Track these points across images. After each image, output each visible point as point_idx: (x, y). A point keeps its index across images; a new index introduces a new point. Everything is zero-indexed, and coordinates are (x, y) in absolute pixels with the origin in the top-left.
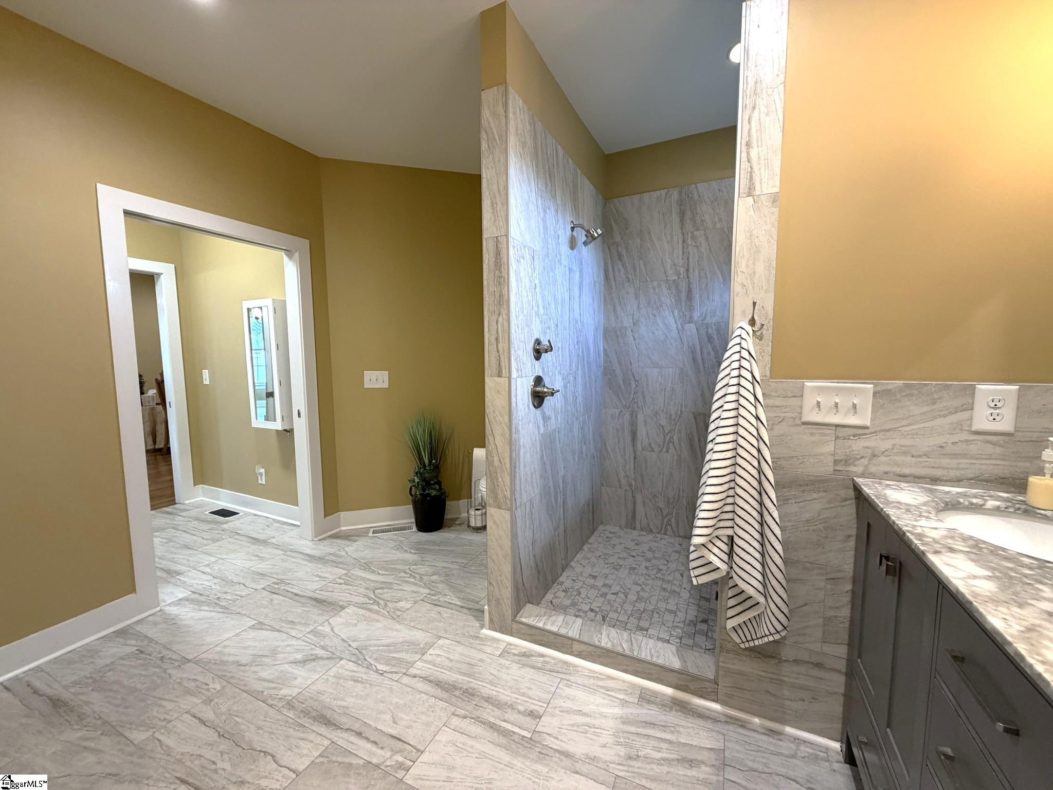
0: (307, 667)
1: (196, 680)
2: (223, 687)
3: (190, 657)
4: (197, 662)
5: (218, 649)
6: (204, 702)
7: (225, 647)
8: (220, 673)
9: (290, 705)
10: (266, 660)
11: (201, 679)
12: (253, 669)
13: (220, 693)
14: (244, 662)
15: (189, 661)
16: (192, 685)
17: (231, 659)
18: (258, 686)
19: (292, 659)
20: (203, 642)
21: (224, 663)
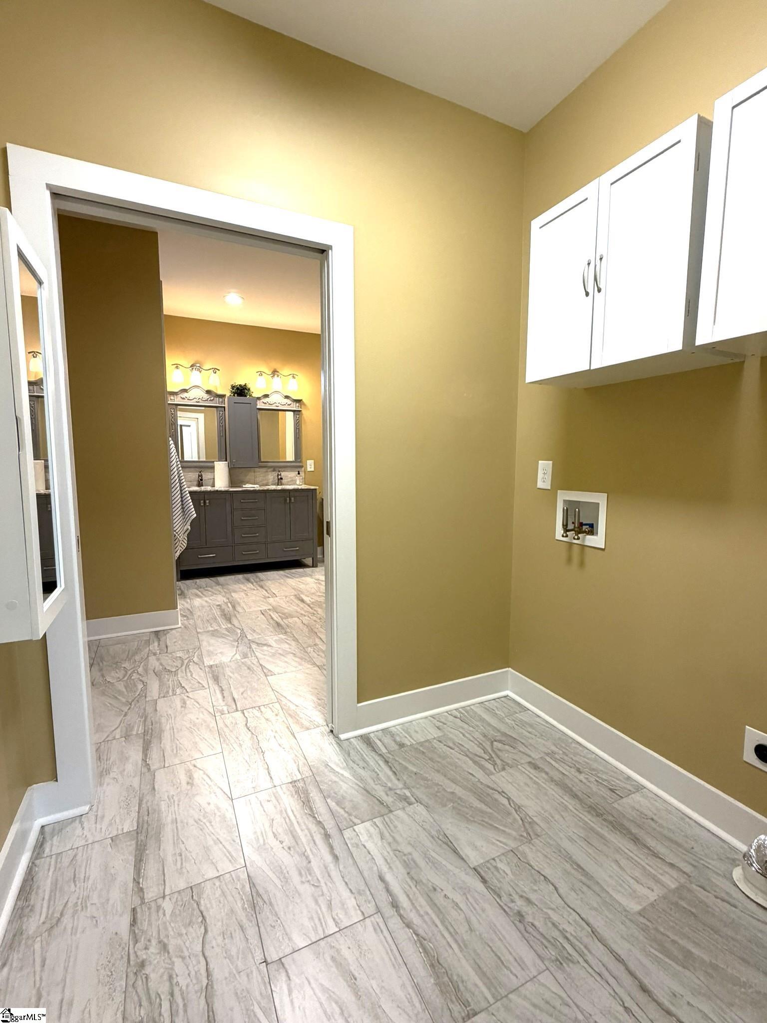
0: (265, 642)
1: (318, 655)
2: (307, 647)
3: (316, 668)
4: (314, 664)
5: (300, 667)
6: (318, 645)
7: (296, 667)
8: (306, 654)
9: (286, 633)
10: (281, 652)
11: (315, 655)
12: (290, 650)
13: (310, 646)
14: (291, 655)
15: (318, 666)
16: (321, 654)
17: (297, 659)
18: (293, 643)
19: (269, 648)
20: (306, 675)
21: (301, 658)
